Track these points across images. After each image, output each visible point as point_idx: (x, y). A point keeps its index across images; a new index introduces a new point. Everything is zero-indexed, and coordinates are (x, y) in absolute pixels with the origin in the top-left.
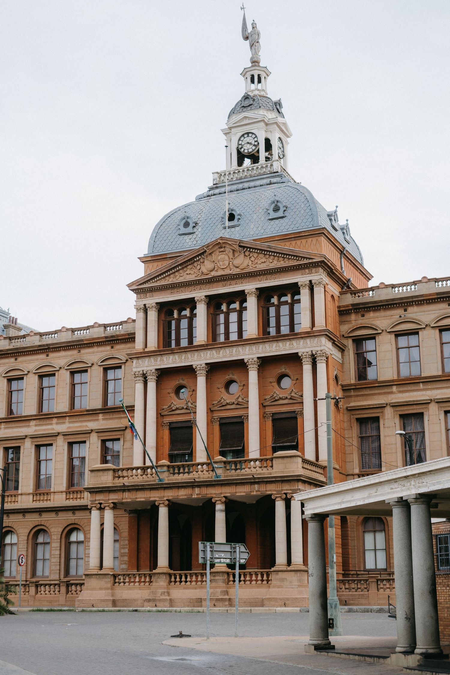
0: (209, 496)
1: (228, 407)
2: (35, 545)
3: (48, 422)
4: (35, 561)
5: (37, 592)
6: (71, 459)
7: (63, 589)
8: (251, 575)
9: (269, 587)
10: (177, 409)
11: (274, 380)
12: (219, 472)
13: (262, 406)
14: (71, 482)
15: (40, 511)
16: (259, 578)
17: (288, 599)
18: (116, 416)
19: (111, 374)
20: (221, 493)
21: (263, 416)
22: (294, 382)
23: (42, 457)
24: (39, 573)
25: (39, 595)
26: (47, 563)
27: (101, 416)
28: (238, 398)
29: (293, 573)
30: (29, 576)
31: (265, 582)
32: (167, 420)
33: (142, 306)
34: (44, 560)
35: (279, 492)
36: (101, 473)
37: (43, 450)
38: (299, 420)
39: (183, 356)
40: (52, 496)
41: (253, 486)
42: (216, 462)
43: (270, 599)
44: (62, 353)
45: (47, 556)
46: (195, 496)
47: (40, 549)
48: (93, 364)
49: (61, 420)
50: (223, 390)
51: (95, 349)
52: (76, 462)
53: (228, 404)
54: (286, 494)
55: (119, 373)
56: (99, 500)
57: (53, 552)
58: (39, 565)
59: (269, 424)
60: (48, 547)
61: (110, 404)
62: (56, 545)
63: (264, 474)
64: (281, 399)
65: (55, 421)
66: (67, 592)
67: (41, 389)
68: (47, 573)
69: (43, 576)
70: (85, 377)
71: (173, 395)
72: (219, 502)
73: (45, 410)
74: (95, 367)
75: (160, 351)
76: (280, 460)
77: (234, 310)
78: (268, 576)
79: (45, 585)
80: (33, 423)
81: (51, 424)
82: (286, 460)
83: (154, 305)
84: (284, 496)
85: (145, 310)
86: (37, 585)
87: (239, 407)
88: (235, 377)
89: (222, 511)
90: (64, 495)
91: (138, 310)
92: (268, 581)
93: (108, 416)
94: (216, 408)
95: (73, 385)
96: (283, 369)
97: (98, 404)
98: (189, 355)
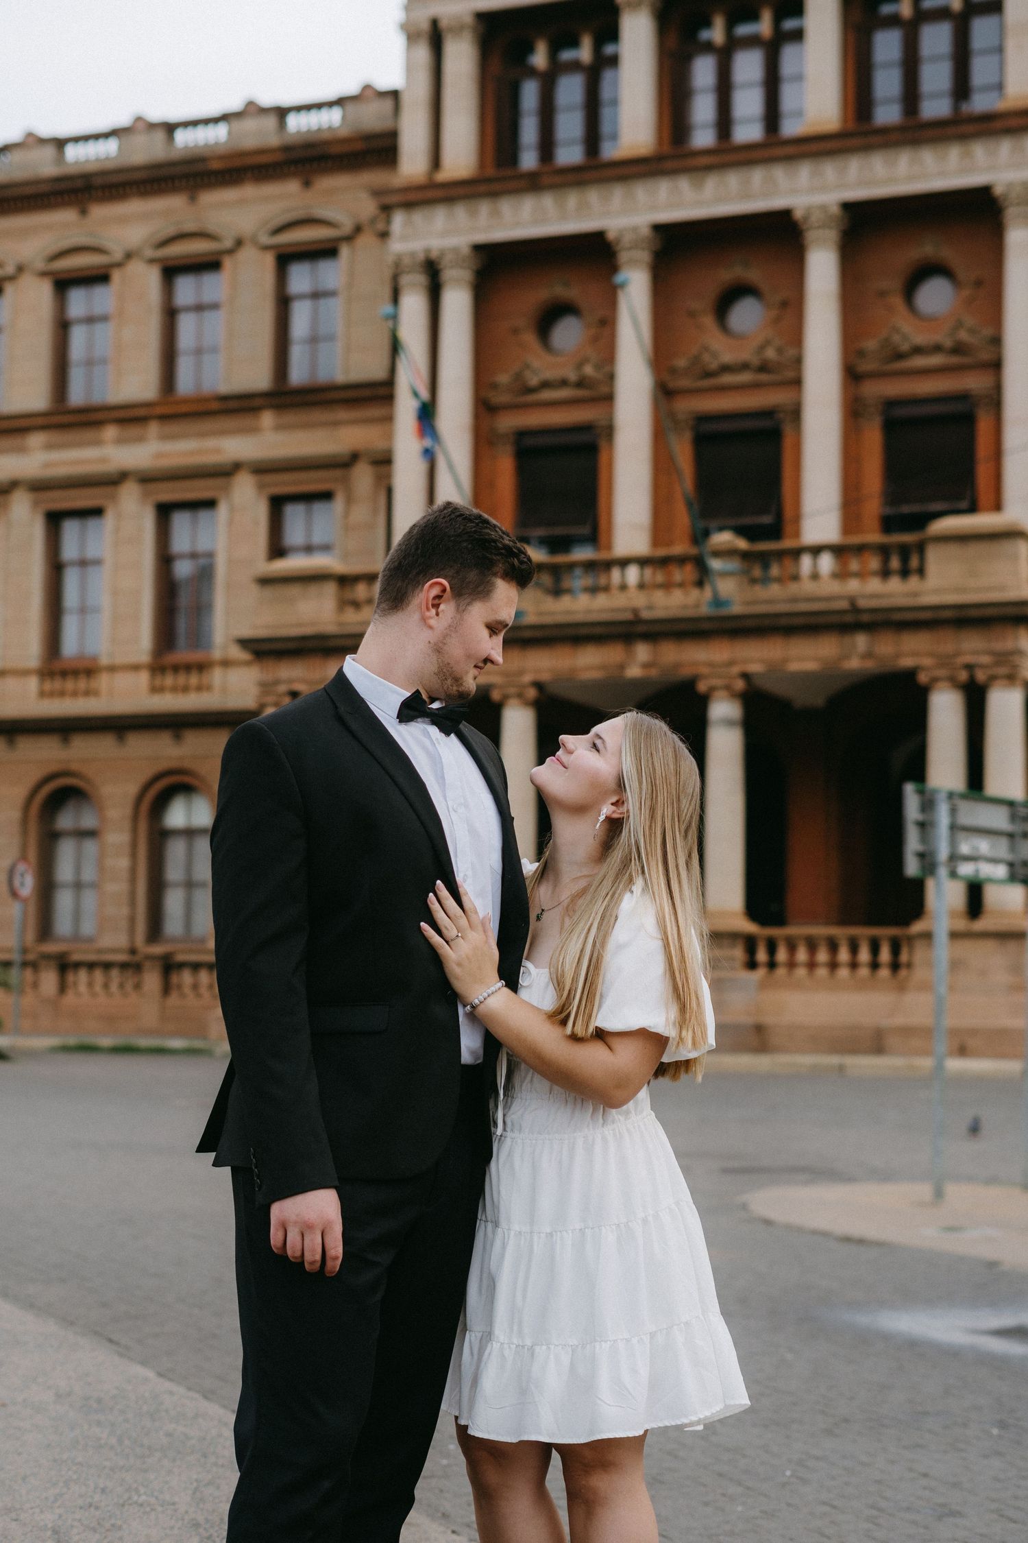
0: (686, 672)
1: (728, 379)
2: (49, 840)
3: (89, 434)
4: (47, 888)
5: (63, 988)
6: (165, 560)
7: (152, 980)
8: (812, 946)
9: (902, 988)
10: (546, 385)
11: (893, 284)
12: (728, 587)
13: (852, 374)
14: (166, 635)
15: (65, 728)
16: (864, 955)
17: (973, 1032)
18: (318, 415)
19: (300, 278)
20: (731, 663)
21: (853, 411)
22: (966, 292)
23: (69, 551)
24: (63, 924)
25: (70, 999)
26: (89, 900)
27: (267, 418)
28: (762, 348)
29: (990, 945)
30: (30, 936)
31: (884, 973)
32: (509, 422)
33: (425, 26)
34: (78, 886)
35: (945, 661)
36: (294, 590)
37: (70, 529)
38: (984, 425)
39: (572, 199)
40: (103, 681)
41: (847, 640)
42: (717, 554)
43: (907, 1032)
44: (134, 206)
45: (88, 874)
46: (634, 672)
47: (66, 852)
48: (239, 243)
49: (134, 431)
50: (709, 321)
51: (249, 191)
52: (183, 569)
53: (726, 369)
54: (969, 667)
55: (331, 273)
56: (290, 681)
57: (109, 862)
58: (64, 901)
59: (873, 437)
60: (90, 846)
61: (298, 375)
62: (117, 837)
63: (890, 595)
64: (918, 350)
65: (110, 432)
66: (166, 989)
67: (63, 327)
68: (88, 928)
69: (76, 938)
70: (212, 286)
71: (530, 338)
72: (721, 694)
73: (77, 395)
74: (248, 254)
75: (488, 180)
76: (953, 549)
77: (752, 41)
78: (896, 949)
79: (91, 966)
80: (36, 440)
81: (98, 443)
82: (973, 549)
83: (469, 20)
84: (963, 676)
85: (436, 37)
86: (64, 966)
87: (764, 377)
88: (753, 275)
89: (729, 723)
90: (144, 678)
91: (412, 36)
92: (895, 966)
93: (291, 417)
94: (684, 383)
95: (170, 314)
96: (928, 248)
97: (258, 377)
98: (593, 196)
